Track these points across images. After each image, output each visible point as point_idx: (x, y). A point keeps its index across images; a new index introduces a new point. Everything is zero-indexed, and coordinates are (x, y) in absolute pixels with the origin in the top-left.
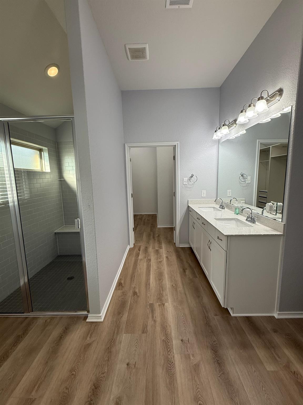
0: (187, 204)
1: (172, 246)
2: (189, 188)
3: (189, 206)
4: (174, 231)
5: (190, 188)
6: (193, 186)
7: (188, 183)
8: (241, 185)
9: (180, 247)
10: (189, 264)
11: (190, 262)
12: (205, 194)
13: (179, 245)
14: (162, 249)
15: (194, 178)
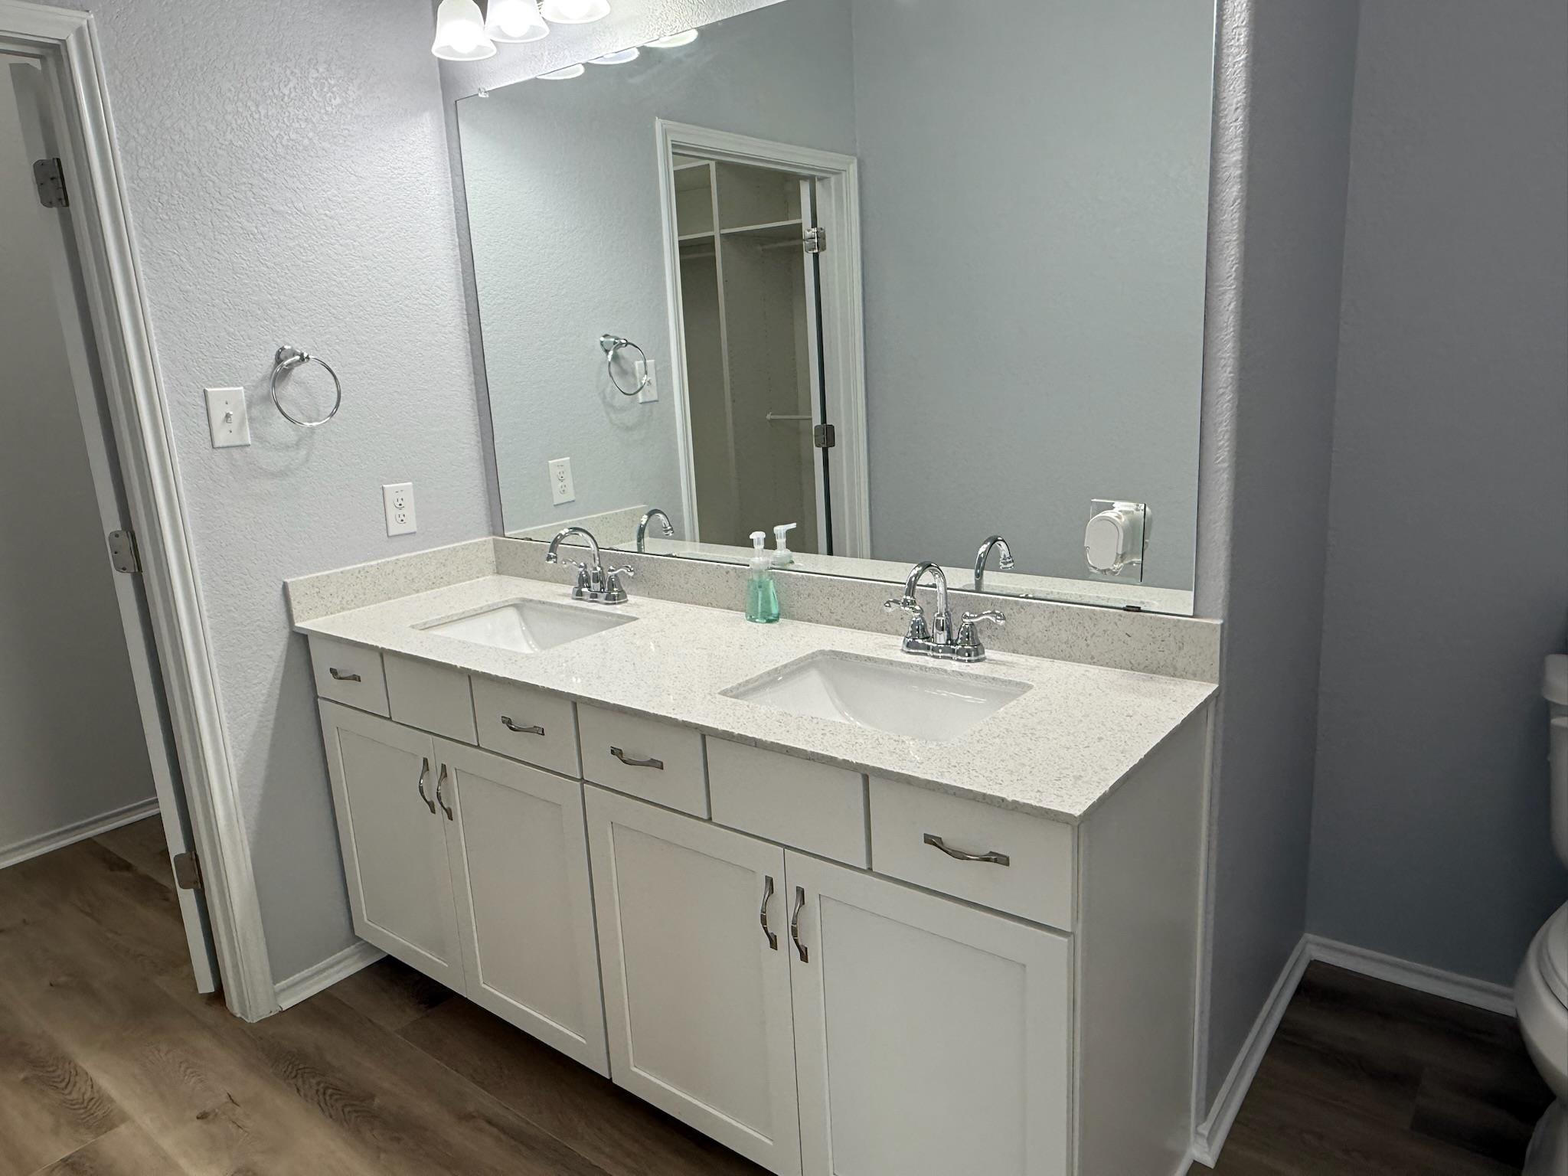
0: (283, 617)
1: (204, 1042)
2: (274, 475)
3: (301, 640)
4: (187, 899)
5: (282, 474)
6: (303, 452)
7: (256, 436)
8: (613, 416)
9: (286, 1005)
10: (490, 1122)
11: (482, 1100)
12: (410, 511)
13: (276, 994)
14: (123, 1129)
15: (300, 383)
